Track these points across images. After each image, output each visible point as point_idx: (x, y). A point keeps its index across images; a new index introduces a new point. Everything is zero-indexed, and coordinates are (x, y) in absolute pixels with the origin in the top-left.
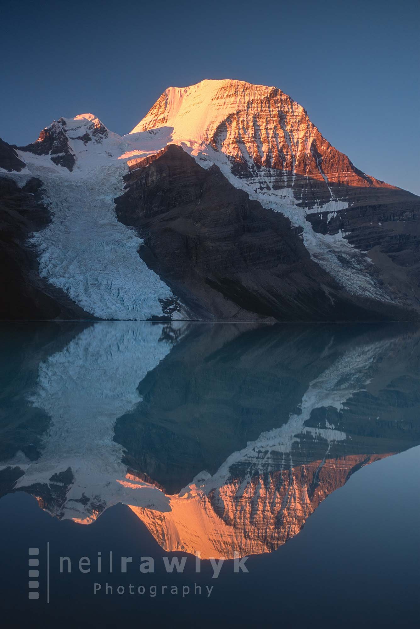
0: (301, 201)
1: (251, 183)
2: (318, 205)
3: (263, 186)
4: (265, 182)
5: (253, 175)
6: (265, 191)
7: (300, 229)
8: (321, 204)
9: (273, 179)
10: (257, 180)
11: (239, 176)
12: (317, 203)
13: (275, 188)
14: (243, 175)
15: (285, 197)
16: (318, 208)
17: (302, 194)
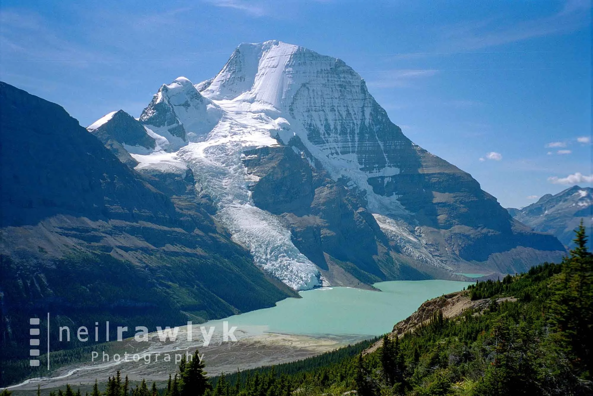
0: (363, 166)
1: (324, 149)
2: (376, 170)
3: (333, 151)
4: (334, 148)
5: (325, 142)
6: (335, 155)
7: (365, 192)
8: (379, 169)
9: (340, 145)
10: (327, 145)
11: (314, 142)
12: (375, 167)
13: (343, 153)
14: (317, 142)
15: (350, 161)
16: (377, 172)
17: (364, 160)
